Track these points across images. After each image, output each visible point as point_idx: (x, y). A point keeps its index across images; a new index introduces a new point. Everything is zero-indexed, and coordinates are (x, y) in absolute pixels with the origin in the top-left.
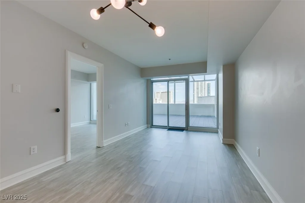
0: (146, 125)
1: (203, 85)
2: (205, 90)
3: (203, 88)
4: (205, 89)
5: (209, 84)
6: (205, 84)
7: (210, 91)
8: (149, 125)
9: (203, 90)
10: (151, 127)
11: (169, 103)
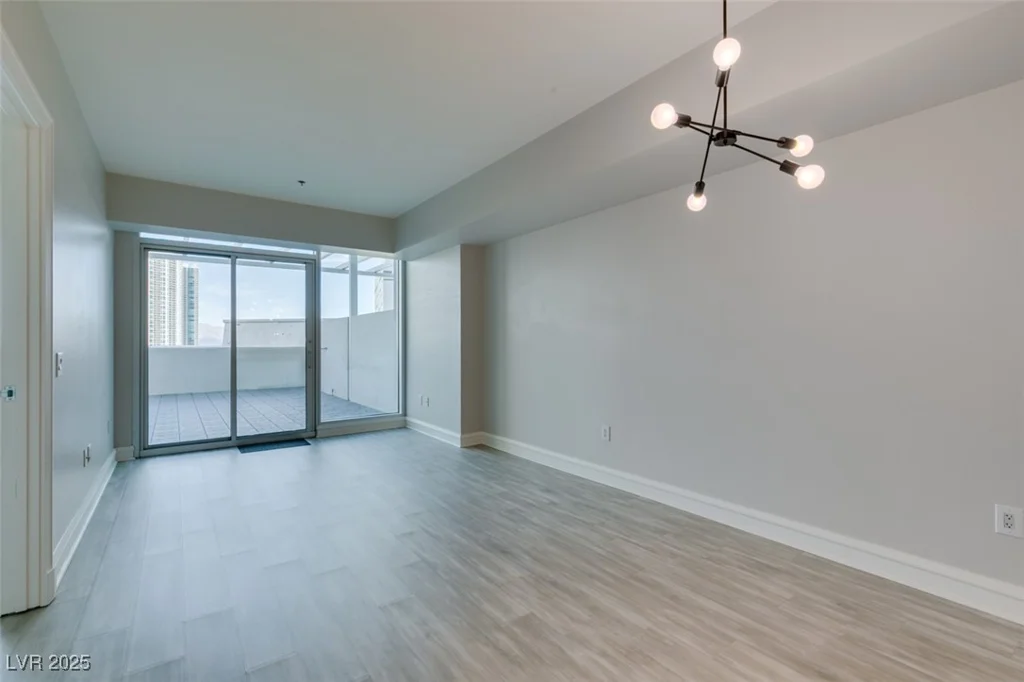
0: (114, 452)
1: (167, 273)
2: (173, 298)
3: (167, 287)
4: (173, 289)
5: (191, 271)
6: (173, 270)
7: (194, 300)
8: (129, 451)
9: (167, 292)
10: (140, 458)
11: (238, 346)
